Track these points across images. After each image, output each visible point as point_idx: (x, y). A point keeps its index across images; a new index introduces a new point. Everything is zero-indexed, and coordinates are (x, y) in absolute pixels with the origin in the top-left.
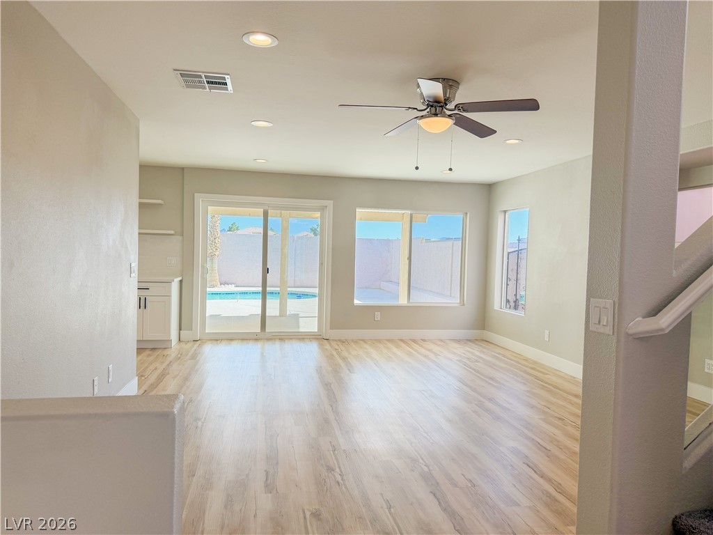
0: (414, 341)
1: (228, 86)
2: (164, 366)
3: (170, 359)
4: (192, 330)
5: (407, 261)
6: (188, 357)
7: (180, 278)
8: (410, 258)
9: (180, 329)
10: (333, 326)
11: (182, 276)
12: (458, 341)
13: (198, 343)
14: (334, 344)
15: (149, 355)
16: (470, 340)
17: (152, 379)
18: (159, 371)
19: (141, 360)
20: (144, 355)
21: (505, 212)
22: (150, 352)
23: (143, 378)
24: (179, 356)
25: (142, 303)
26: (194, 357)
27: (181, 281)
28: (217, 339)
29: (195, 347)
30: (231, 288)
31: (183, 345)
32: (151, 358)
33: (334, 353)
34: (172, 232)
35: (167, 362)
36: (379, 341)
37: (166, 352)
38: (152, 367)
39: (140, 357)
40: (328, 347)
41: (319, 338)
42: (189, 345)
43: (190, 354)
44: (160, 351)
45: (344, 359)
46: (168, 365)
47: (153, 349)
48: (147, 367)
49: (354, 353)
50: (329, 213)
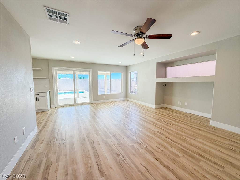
0: (113, 102)
1: (68, 21)
2: (47, 117)
3: (49, 114)
4: (54, 105)
5: (110, 84)
6: (54, 113)
7: (50, 91)
8: (111, 83)
9: (51, 105)
10: (94, 100)
11: (50, 90)
12: (122, 101)
13: (57, 108)
14: (94, 105)
15: (41, 114)
16: (124, 100)
17: (43, 124)
18: (45, 120)
19: (38, 117)
20: (39, 115)
21: (131, 72)
22: (41, 113)
23: (40, 124)
24: (51, 113)
25: (37, 99)
26: (56, 113)
27: (50, 92)
28: (62, 106)
29: (56, 110)
30: (62, 91)
31: (52, 109)
32: (42, 115)
33: (96, 107)
34: (46, 78)
35: (48, 116)
36: (105, 103)
37: (47, 112)
38: (43, 119)
39: (38, 116)
40: (93, 106)
41: (90, 103)
42: (54, 109)
43: (55, 112)
44: (45, 112)
45: (99, 109)
46: (48, 117)
47: (42, 112)
48: (41, 119)
49: (101, 107)
50: (91, 72)
